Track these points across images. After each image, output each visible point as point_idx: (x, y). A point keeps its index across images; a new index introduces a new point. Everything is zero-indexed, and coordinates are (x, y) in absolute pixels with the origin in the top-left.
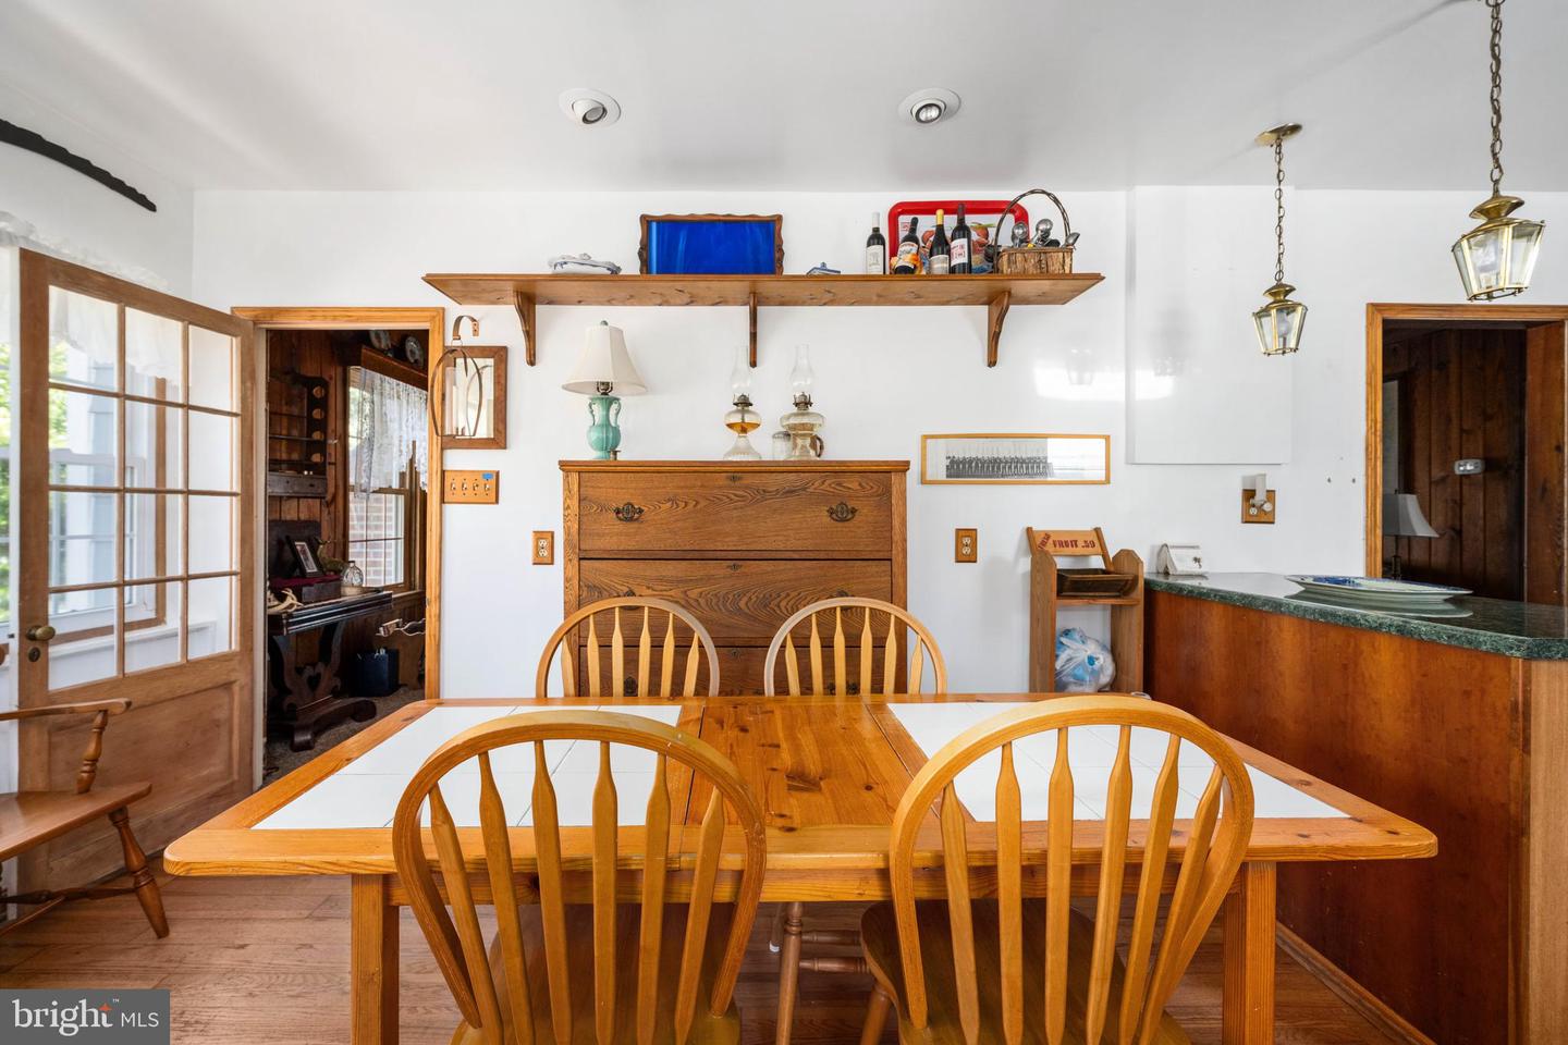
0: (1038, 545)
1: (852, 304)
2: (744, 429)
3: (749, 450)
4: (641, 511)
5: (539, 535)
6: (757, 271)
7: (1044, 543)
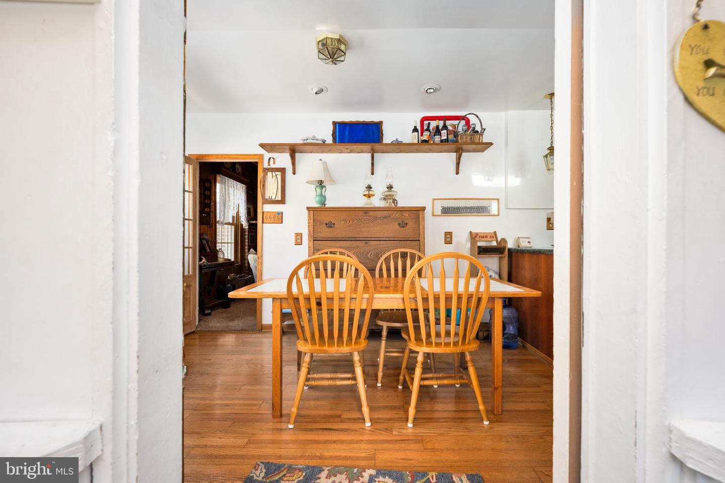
0: (473, 237)
1: (407, 153)
2: (369, 196)
3: (371, 203)
4: (334, 224)
5: (297, 234)
6: (374, 142)
7: (476, 237)
